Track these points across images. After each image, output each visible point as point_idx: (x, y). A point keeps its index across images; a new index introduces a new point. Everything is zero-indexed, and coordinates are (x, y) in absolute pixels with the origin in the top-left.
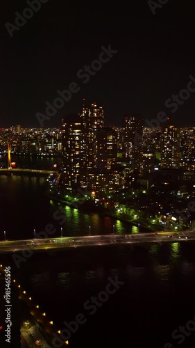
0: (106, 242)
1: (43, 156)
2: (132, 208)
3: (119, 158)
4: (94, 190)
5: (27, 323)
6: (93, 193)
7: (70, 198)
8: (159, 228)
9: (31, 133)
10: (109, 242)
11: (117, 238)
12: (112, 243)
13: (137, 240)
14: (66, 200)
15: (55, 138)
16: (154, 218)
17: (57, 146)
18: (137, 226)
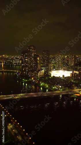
0: (37, 95)
1: (15, 65)
2: (46, 83)
3: (41, 66)
4: (33, 77)
5: (10, 124)
6: (33, 78)
7: (25, 80)
8: (55, 90)
9: (10, 57)
10: (38, 95)
11: (41, 94)
12: (39, 95)
13: (48, 94)
14: (23, 81)
15: (19, 59)
16: (54, 87)
17: (19, 62)
18: (48, 89)
